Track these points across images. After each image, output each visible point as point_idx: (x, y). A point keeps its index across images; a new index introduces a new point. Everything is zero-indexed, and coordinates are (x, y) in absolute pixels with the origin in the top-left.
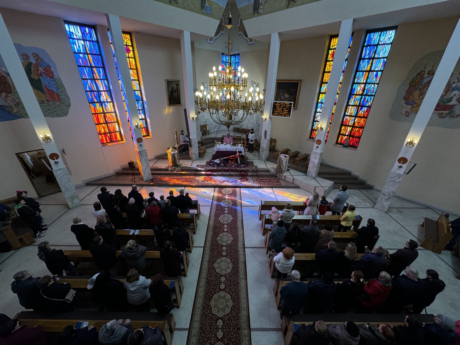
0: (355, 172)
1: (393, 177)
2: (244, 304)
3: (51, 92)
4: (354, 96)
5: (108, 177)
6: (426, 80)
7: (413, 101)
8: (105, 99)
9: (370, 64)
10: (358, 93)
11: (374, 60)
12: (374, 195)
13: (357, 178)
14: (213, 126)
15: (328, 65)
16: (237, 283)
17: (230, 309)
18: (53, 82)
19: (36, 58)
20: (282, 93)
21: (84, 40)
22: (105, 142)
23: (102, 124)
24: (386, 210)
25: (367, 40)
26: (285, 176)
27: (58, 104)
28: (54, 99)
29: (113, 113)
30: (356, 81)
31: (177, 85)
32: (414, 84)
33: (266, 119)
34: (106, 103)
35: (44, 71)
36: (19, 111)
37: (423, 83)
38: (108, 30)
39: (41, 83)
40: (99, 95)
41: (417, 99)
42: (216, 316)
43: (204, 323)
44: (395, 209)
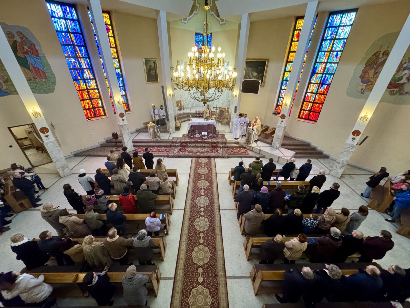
0: (314, 144)
1: (347, 148)
2: (220, 255)
3: (37, 69)
4: (315, 75)
5: (94, 149)
6: (380, 61)
7: (368, 79)
8: (88, 76)
9: (332, 45)
10: (319, 72)
11: (336, 41)
12: (329, 164)
13: (316, 148)
14: (188, 102)
15: (293, 46)
16: (214, 238)
17: (208, 259)
18: (38, 60)
19: (21, 36)
20: (250, 72)
21: (66, 19)
22: (89, 116)
23: (86, 100)
24: (339, 176)
25: (329, 22)
26: (253, 147)
27: (44, 81)
28: (40, 77)
29: (96, 90)
30: (318, 61)
31: (154, 63)
32: (370, 64)
33: (236, 96)
34: (89, 80)
35: (29, 50)
36: (8, 88)
37: (378, 63)
38: (88, 9)
39: (27, 61)
40: (83, 73)
41: (371, 78)
42: (197, 264)
43: (187, 270)
44: (348, 176)
